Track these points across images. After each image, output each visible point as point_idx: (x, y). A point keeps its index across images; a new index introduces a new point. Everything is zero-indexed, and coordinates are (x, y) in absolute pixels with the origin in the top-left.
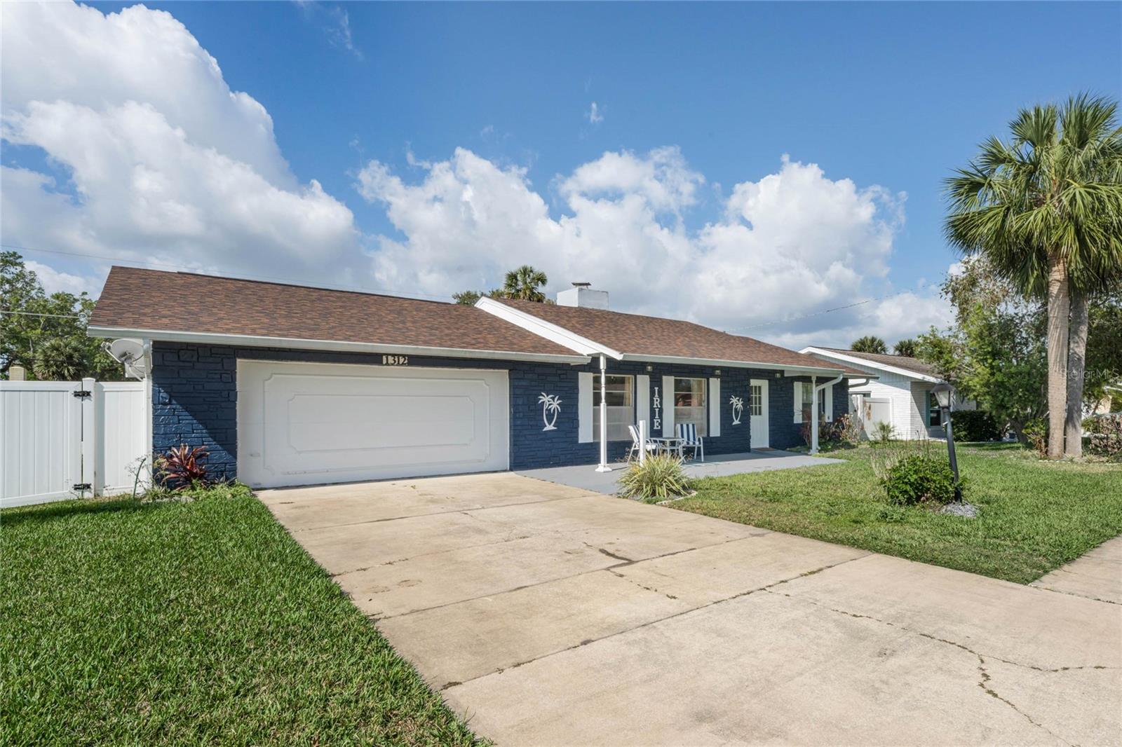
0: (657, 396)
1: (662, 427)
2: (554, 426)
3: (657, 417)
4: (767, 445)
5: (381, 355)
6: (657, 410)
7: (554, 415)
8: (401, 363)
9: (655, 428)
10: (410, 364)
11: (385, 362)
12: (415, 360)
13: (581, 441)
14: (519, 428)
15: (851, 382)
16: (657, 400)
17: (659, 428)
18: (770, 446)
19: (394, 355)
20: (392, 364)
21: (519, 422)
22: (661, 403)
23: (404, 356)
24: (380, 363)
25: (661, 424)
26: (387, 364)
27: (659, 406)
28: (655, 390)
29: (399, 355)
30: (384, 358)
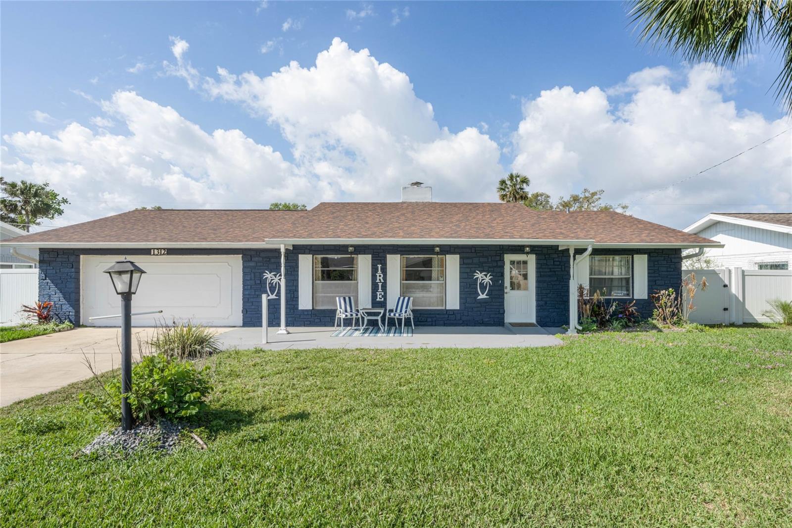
0: (380, 271)
1: (385, 299)
2: (276, 296)
3: (380, 290)
4: (533, 320)
5: (150, 249)
6: (380, 284)
7: (276, 288)
8: (162, 253)
9: (378, 300)
10: (168, 254)
11: (152, 253)
12: (171, 251)
13: (300, 308)
14: (247, 296)
15: (685, 253)
16: (380, 276)
17: (383, 299)
18: (537, 321)
19: (158, 249)
20: (157, 255)
21: (247, 293)
22: (385, 278)
23: (164, 249)
24: (150, 254)
25: (385, 296)
26: (154, 254)
27: (382, 281)
28: (378, 267)
29: (161, 249)
30: (152, 251)
